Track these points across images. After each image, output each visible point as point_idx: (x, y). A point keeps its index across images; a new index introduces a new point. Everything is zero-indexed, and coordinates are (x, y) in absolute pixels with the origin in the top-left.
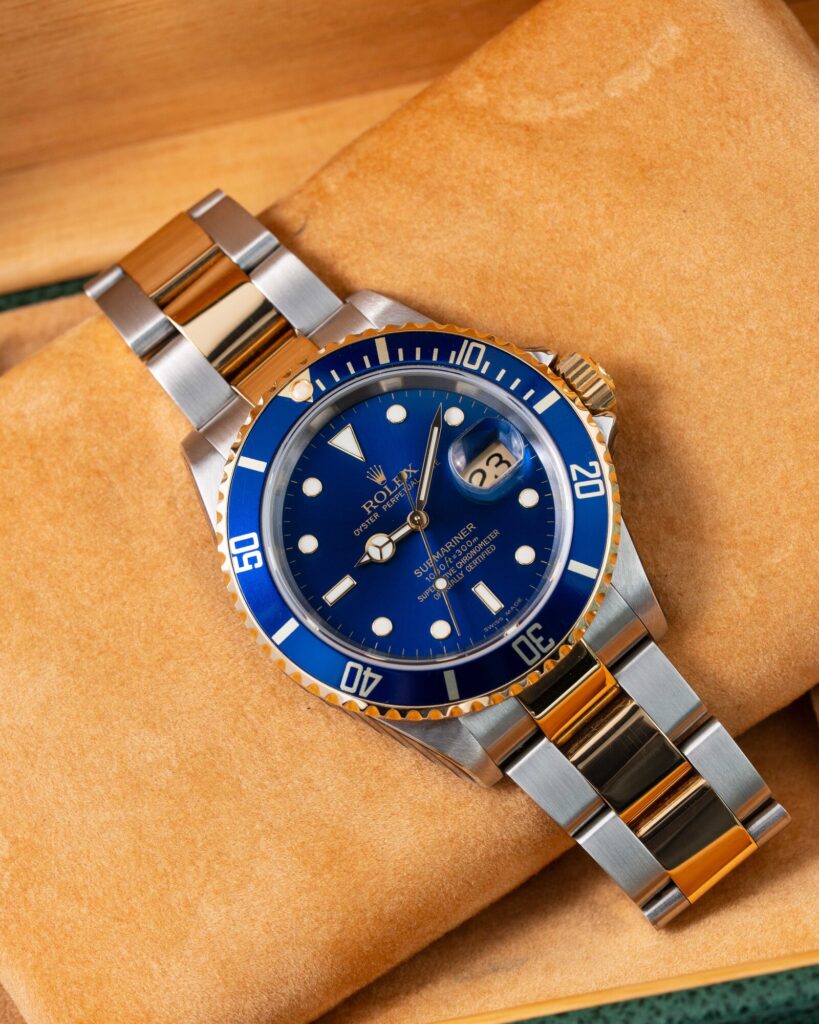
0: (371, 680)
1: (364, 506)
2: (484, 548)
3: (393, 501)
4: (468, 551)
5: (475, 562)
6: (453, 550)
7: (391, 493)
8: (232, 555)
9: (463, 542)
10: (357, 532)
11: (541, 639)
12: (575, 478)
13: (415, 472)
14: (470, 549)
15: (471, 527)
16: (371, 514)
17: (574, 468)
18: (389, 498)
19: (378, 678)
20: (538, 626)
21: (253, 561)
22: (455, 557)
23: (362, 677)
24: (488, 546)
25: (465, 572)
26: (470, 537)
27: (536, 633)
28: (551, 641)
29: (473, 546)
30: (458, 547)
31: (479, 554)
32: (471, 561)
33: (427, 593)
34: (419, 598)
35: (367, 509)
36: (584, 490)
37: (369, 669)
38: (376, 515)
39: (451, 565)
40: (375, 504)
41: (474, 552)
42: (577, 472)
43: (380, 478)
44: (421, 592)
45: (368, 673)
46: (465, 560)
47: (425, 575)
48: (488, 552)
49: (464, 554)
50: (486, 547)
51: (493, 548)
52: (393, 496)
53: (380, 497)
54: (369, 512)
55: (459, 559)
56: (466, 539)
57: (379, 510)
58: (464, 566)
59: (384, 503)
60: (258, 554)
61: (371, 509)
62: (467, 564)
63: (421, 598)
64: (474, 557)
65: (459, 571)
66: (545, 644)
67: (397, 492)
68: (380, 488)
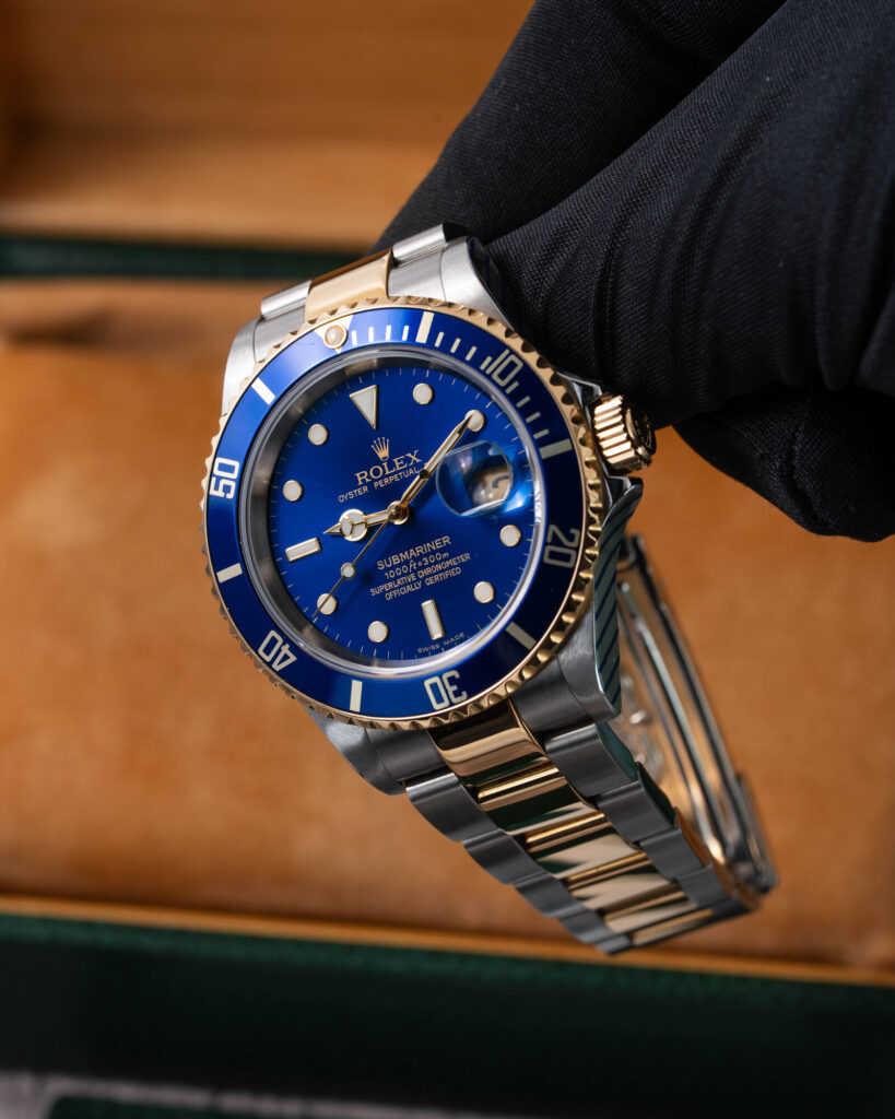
0: (286, 657)
1: (358, 475)
2: (450, 567)
3: (386, 481)
4: (434, 564)
5: (437, 578)
6: (422, 556)
7: (387, 472)
8: (212, 474)
9: (433, 552)
10: (342, 498)
11: (455, 688)
12: (549, 540)
13: (418, 461)
14: (437, 562)
15: (446, 540)
16: (361, 486)
17: (553, 528)
18: (384, 476)
19: (293, 658)
20: (455, 674)
21: (227, 489)
22: (420, 564)
23: (280, 650)
24: (454, 567)
25: (423, 584)
26: (441, 551)
27: (452, 680)
28: (464, 694)
29: (440, 562)
30: (427, 555)
31: (443, 571)
32: (433, 575)
33: (381, 588)
34: (372, 590)
35: (360, 479)
36: (553, 555)
37: (287, 646)
38: (365, 489)
39: (414, 571)
40: (369, 477)
41: (439, 567)
42: (554, 535)
43: (383, 453)
44: (376, 586)
45: (286, 649)
46: (428, 571)
47: (387, 570)
48: (452, 573)
49: (430, 565)
50: (452, 567)
51: (458, 571)
52: (389, 475)
53: (376, 472)
54: (361, 483)
55: (423, 567)
56: (437, 551)
57: (370, 485)
58: (426, 577)
59: (378, 480)
60: (233, 485)
61: (363, 480)
62: (428, 577)
63: (374, 592)
64: (437, 573)
65: (418, 580)
66: (457, 694)
67: (393, 474)
68: (379, 462)
